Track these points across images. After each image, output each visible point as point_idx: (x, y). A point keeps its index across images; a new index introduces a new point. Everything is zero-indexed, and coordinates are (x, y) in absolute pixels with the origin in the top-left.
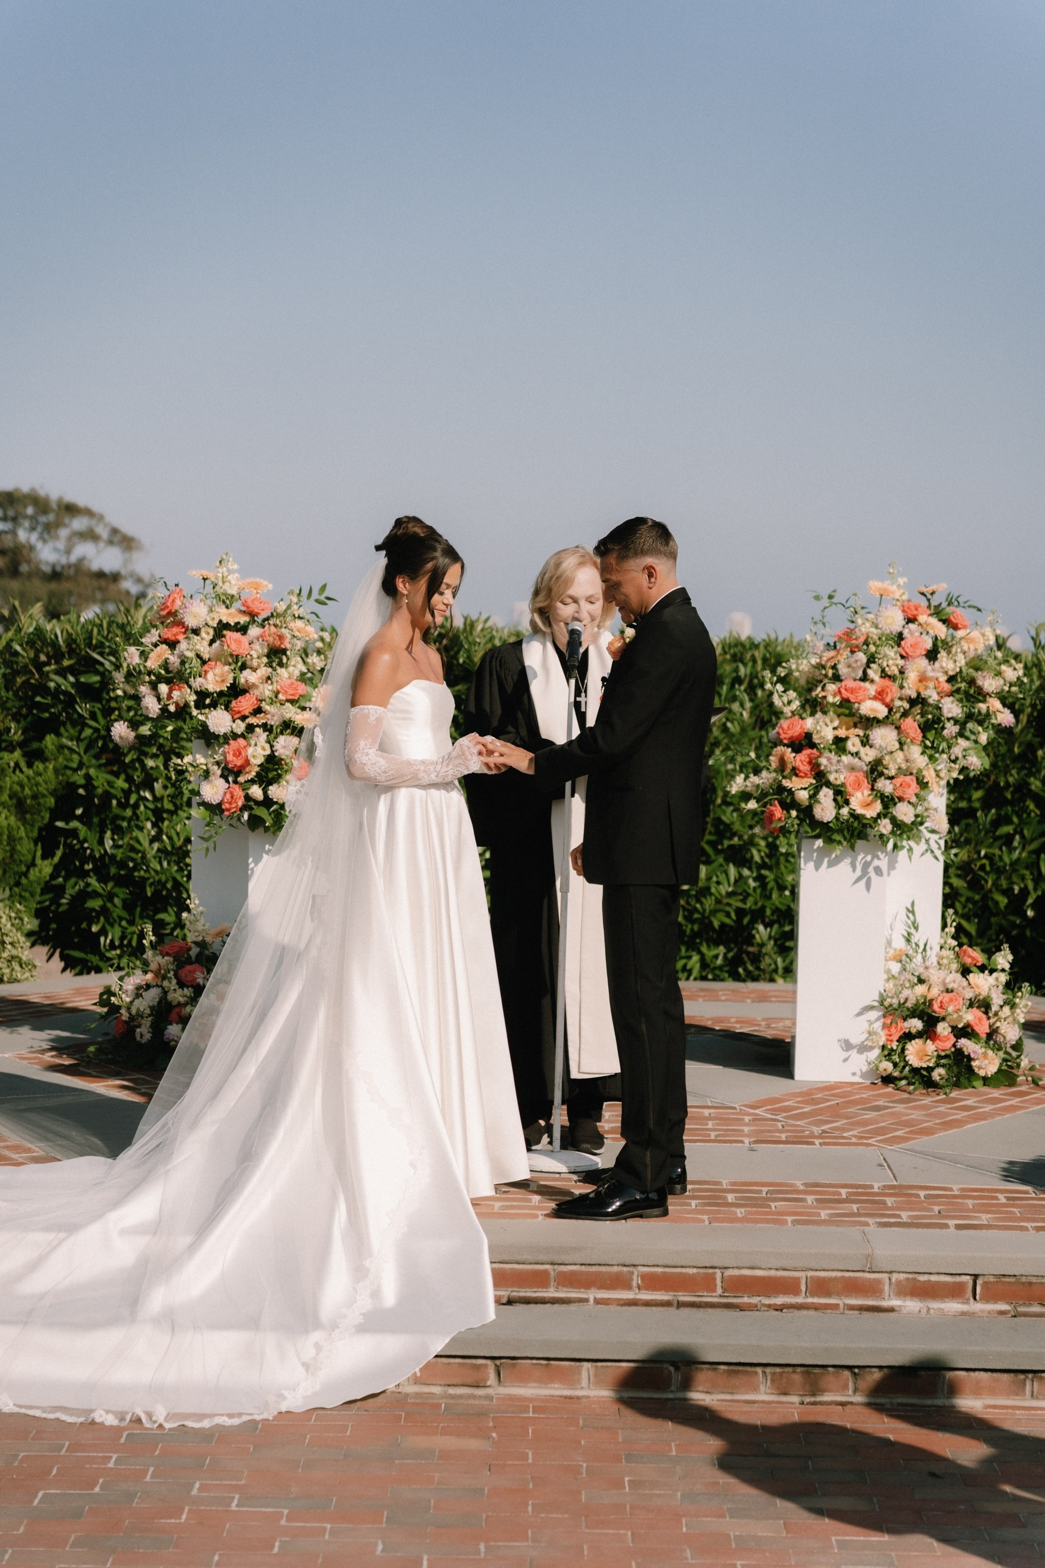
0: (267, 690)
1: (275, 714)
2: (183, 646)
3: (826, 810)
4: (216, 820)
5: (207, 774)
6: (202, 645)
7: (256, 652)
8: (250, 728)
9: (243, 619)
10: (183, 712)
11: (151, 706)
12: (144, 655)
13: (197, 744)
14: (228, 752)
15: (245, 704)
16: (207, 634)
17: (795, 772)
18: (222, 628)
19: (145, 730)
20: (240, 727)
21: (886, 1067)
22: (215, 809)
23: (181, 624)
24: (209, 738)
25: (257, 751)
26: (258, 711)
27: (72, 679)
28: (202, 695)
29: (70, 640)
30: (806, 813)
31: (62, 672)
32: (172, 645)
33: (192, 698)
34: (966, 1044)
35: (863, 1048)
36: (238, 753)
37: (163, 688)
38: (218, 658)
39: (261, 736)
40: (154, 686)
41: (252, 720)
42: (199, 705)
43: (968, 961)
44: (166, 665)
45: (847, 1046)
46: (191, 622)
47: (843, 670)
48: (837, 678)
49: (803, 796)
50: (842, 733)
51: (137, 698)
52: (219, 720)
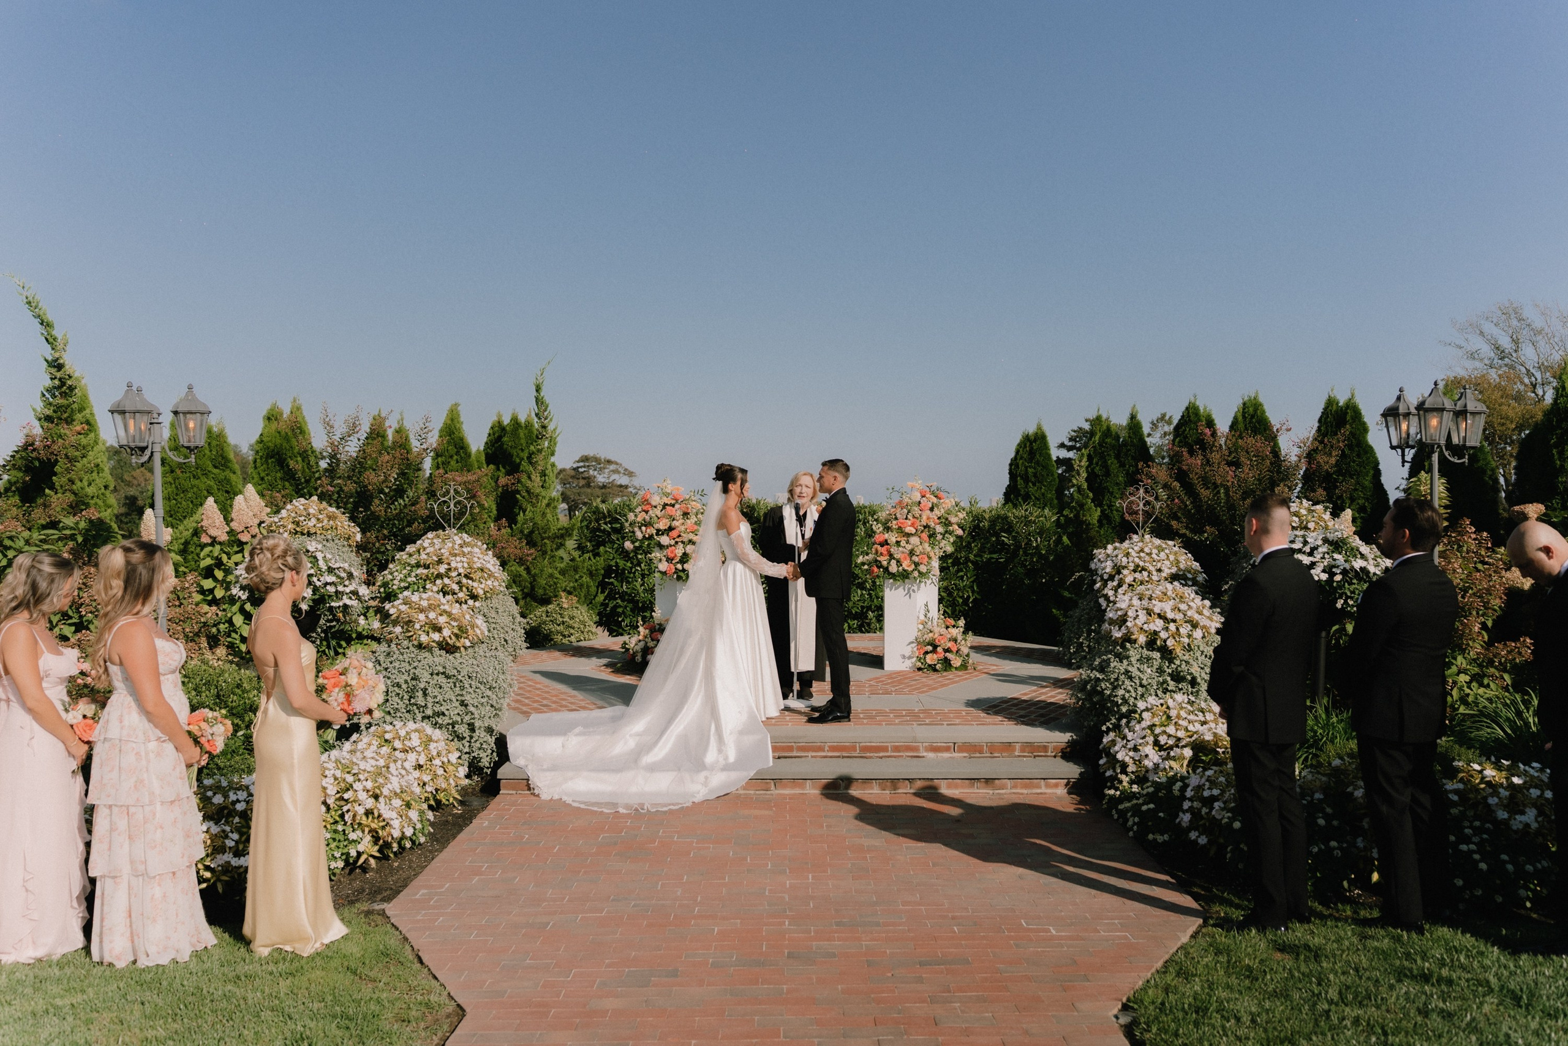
0: (682, 528)
1: (686, 537)
2: (651, 512)
3: (893, 568)
4: (664, 577)
5: (660, 560)
6: (658, 512)
7: (678, 514)
8: (677, 543)
9: (673, 502)
10: (651, 537)
11: (639, 535)
12: (636, 516)
13: (657, 549)
14: (668, 552)
15: (674, 533)
16: (660, 508)
17: (882, 554)
18: (665, 505)
19: (637, 544)
20: (673, 542)
21: (919, 664)
22: (664, 573)
23: (650, 504)
24: (661, 547)
25: (679, 551)
26: (679, 536)
27: (609, 526)
28: (658, 530)
29: (609, 512)
30: (886, 569)
31: (606, 524)
32: (647, 512)
33: (654, 532)
34: (948, 655)
35: (910, 658)
36: (672, 552)
37: (644, 528)
38: (664, 517)
39: (681, 546)
40: (640, 528)
41: (677, 540)
42: (657, 534)
43: (948, 624)
44: (644, 520)
45: (904, 657)
46: (654, 503)
47: (898, 516)
48: (896, 519)
49: (885, 563)
50: (899, 539)
51: (633, 532)
52: (665, 540)
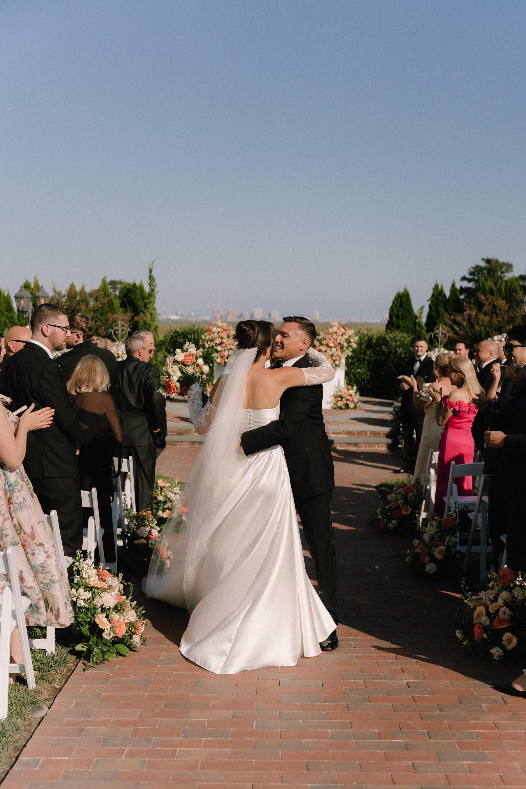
0: (227, 343)
1: (229, 347)
2: (212, 335)
4: (219, 365)
5: (217, 358)
6: (216, 335)
7: (225, 336)
8: (225, 350)
9: (222, 330)
10: (213, 347)
11: (207, 346)
12: (205, 337)
13: (215, 352)
14: (221, 353)
15: (224, 345)
16: (216, 333)
18: (219, 333)
19: (206, 350)
20: (223, 349)
21: (335, 406)
22: (219, 364)
23: (211, 331)
24: (217, 351)
25: (226, 353)
26: (226, 346)
27: (182, 340)
28: (216, 344)
29: (182, 332)
31: (181, 338)
32: (210, 335)
33: (214, 345)
34: (348, 402)
35: (331, 403)
36: (223, 354)
37: (209, 343)
38: (219, 337)
39: (227, 351)
40: (207, 342)
41: (225, 348)
42: (216, 345)
43: (348, 388)
44: (209, 339)
45: (328, 402)
46: (213, 331)
47: (327, 338)
48: (326, 339)
50: (326, 349)
51: (204, 344)
52: (219, 348)
